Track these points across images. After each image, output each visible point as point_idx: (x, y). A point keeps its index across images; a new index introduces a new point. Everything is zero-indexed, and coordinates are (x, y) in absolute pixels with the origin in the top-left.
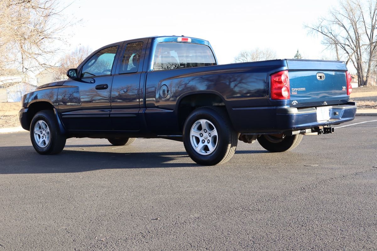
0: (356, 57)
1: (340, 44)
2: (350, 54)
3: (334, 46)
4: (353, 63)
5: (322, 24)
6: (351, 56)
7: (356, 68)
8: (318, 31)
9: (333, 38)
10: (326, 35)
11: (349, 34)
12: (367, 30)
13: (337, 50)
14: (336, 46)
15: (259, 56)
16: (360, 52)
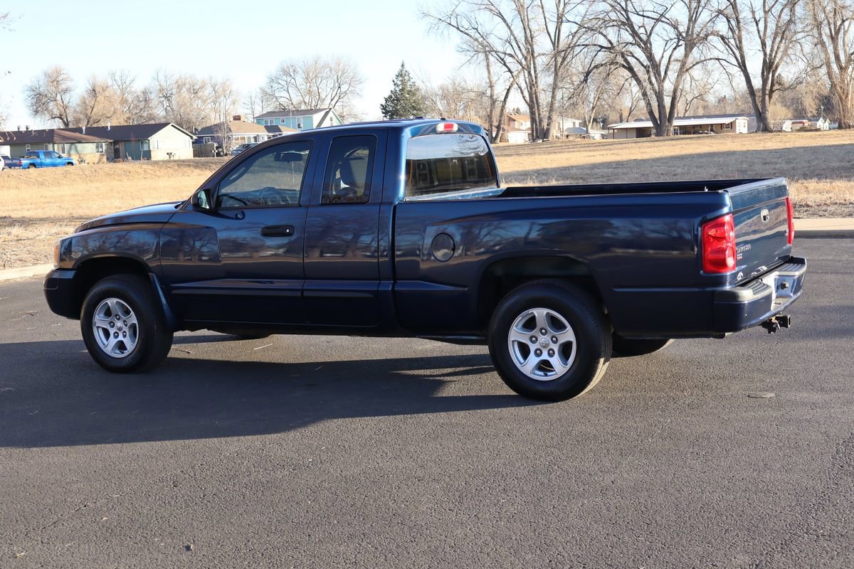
0: (527, 80)
1: (496, 52)
2: (515, 74)
3: (482, 56)
4: (522, 93)
5: (458, 11)
6: (517, 76)
7: (527, 102)
8: (450, 24)
9: (481, 39)
10: (466, 33)
11: (511, 31)
12: (548, 24)
13: (488, 65)
14: (487, 56)
15: (320, 75)
16: (535, 71)
